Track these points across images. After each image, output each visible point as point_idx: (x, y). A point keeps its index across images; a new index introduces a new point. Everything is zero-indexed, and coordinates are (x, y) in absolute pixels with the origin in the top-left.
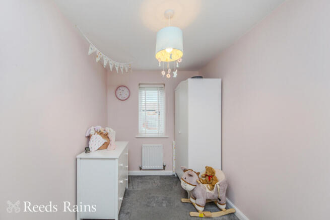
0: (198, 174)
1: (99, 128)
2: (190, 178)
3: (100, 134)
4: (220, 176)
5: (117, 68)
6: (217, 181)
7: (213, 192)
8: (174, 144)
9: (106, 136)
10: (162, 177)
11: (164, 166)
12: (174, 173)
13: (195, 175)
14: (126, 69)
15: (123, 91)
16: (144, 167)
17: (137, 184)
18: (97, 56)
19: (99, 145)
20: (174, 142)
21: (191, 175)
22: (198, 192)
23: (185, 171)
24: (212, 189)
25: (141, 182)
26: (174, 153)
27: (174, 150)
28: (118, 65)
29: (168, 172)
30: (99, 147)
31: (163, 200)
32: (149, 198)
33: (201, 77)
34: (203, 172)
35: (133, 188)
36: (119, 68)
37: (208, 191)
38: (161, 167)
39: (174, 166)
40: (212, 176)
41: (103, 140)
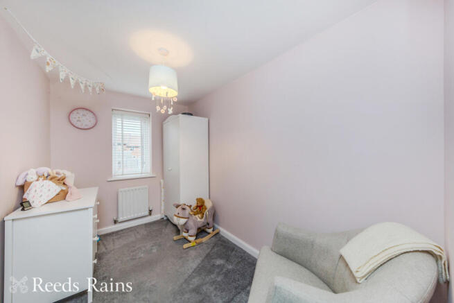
0: (190, 206)
1: (45, 170)
2: (184, 211)
3: (51, 179)
4: (208, 204)
5: (82, 86)
6: (206, 209)
7: (203, 220)
8: (162, 184)
9: (61, 181)
10: (147, 225)
11: (150, 211)
12: (163, 216)
13: (188, 208)
14: (97, 89)
15: (84, 115)
16: (121, 219)
17: (112, 243)
18: (48, 64)
19: (48, 196)
20: (162, 181)
21: (184, 209)
22: (191, 223)
23: (177, 206)
24: (202, 217)
25: (118, 239)
26: (163, 193)
27: (163, 190)
28: (84, 82)
29: (156, 217)
30: (50, 198)
31: (152, 246)
32: (132, 252)
33: (191, 115)
34: (194, 204)
35: (106, 249)
36: (86, 86)
37: (199, 220)
38: (147, 213)
39: (163, 208)
40: (202, 206)
41: (57, 187)
